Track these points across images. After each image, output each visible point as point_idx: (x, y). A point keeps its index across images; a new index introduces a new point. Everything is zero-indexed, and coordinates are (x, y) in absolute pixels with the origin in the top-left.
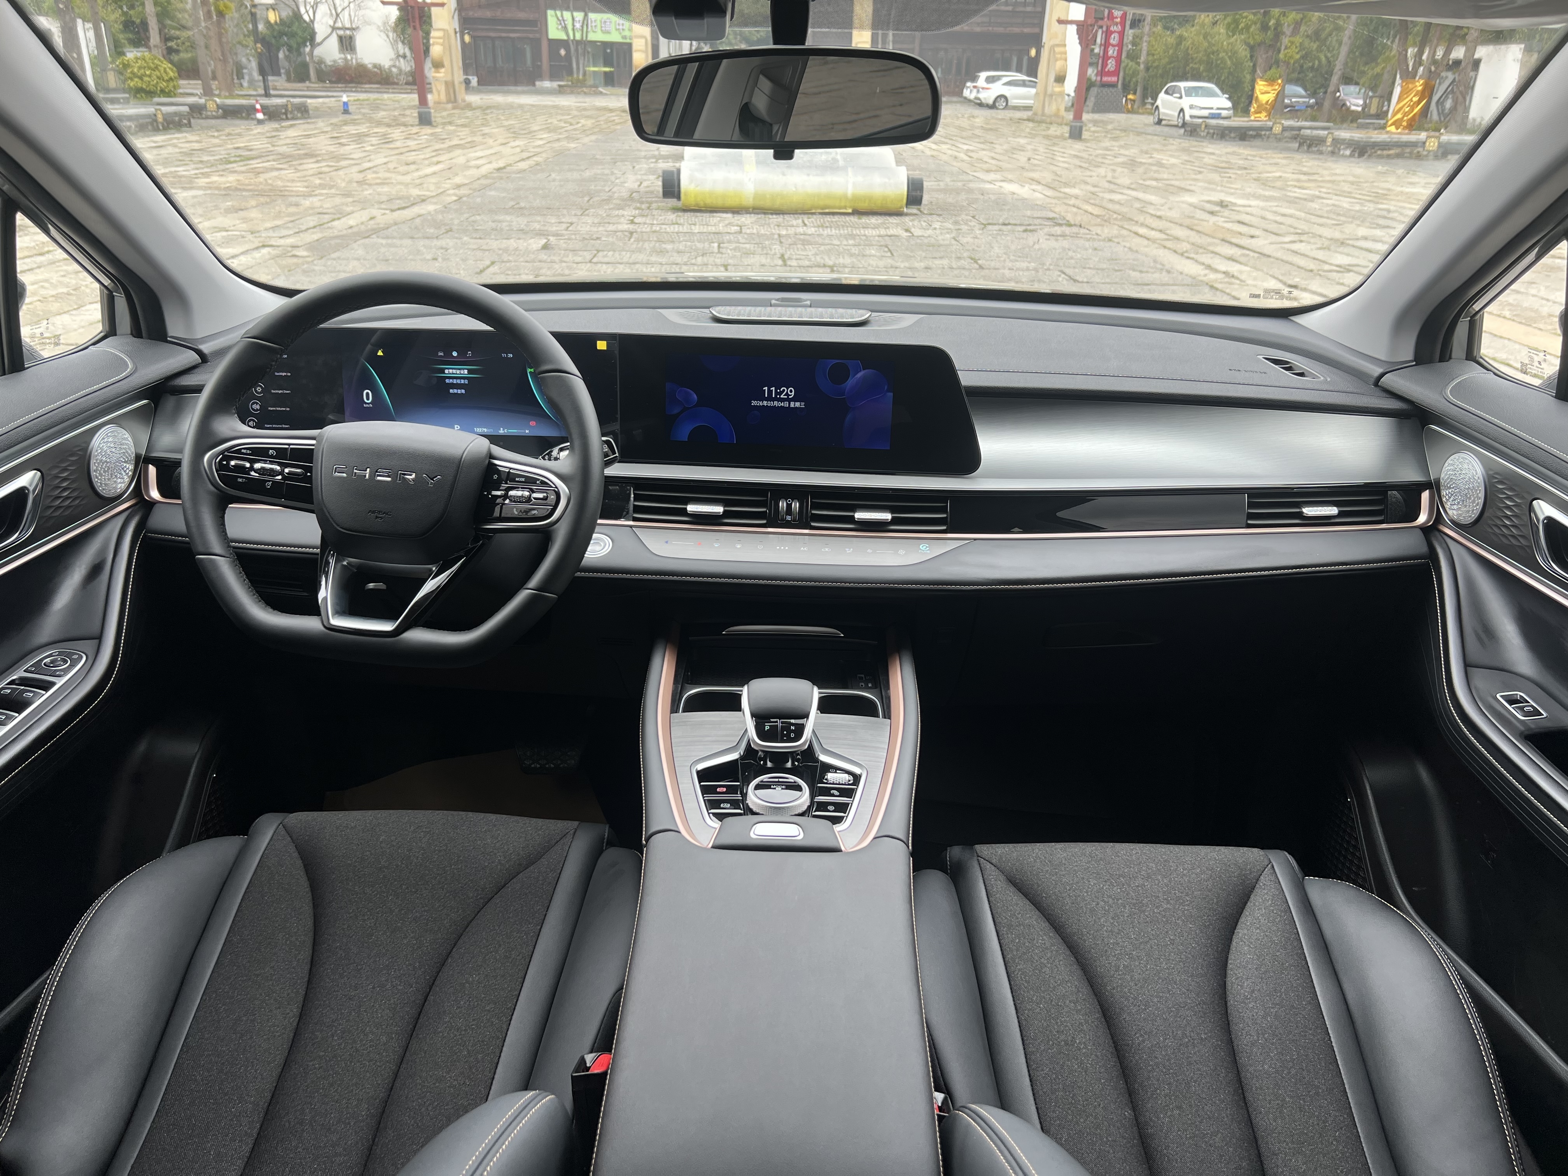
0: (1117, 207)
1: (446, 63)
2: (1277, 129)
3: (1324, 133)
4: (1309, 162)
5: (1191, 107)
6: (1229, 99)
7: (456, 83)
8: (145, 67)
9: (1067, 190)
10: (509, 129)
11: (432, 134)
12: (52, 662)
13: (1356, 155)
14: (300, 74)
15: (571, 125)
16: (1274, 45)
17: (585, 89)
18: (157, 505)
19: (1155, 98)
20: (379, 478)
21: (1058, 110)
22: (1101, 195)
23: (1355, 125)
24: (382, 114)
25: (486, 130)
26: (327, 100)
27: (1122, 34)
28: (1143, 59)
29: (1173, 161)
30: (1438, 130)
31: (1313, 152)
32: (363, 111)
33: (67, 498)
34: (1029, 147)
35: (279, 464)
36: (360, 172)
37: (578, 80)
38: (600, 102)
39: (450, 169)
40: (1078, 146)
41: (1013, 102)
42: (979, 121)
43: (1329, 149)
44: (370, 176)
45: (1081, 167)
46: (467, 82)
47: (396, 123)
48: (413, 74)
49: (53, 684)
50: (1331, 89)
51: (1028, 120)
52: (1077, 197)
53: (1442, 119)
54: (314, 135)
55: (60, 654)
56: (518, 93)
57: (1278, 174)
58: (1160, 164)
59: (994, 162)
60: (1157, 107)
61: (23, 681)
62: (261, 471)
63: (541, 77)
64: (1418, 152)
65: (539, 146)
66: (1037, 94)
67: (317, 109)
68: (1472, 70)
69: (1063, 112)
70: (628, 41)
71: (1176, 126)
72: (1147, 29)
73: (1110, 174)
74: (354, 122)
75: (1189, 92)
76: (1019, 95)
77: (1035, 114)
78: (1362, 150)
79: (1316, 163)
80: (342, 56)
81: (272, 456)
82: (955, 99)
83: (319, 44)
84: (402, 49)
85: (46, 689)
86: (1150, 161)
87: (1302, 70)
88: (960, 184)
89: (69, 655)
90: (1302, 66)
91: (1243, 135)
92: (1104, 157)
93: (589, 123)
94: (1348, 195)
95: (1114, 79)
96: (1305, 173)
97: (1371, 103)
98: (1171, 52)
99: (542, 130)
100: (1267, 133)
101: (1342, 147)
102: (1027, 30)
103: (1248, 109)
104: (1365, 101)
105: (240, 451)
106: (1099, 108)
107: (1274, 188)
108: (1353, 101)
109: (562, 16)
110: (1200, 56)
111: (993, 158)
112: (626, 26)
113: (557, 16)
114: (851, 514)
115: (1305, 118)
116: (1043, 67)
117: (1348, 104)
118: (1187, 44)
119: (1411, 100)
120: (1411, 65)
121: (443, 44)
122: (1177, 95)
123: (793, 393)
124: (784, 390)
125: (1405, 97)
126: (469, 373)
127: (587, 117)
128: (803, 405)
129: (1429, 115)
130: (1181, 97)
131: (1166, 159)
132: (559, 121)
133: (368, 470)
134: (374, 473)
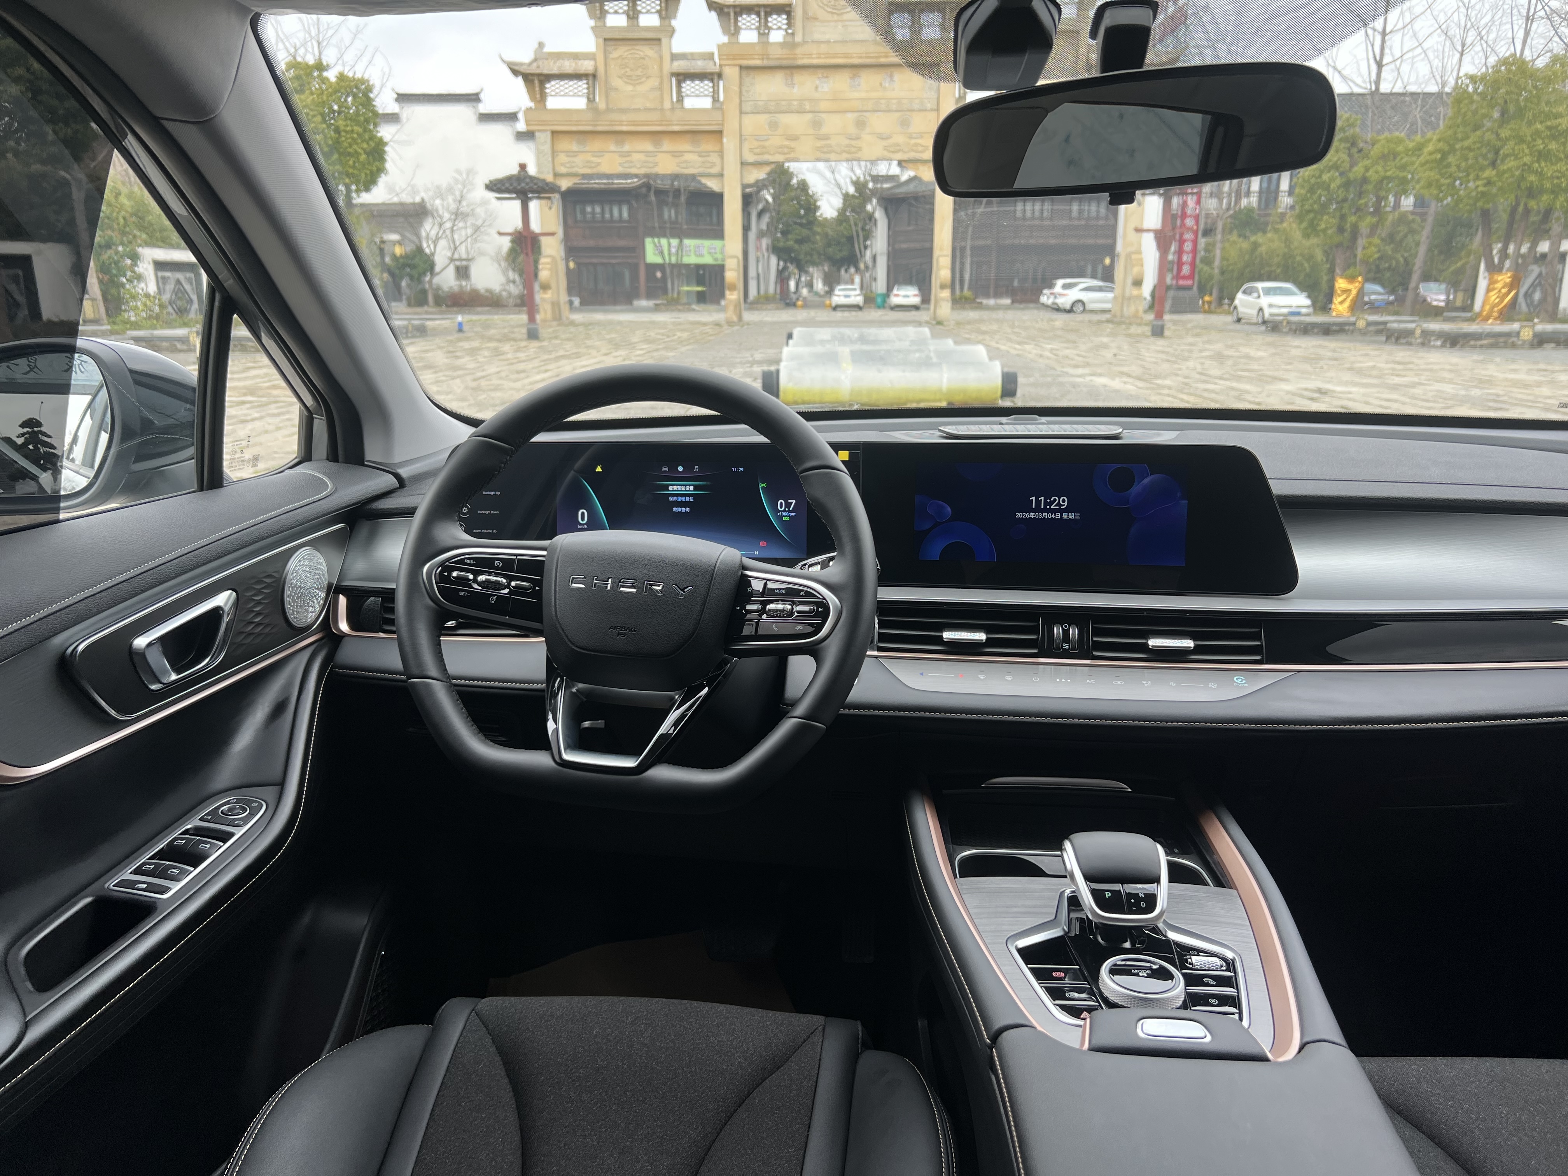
0: (1213, 396)
1: (553, 284)
2: (1361, 324)
3: (1413, 325)
4: (1401, 354)
5: (1270, 306)
6: (1309, 297)
7: (562, 302)
9: (1159, 382)
10: (610, 341)
11: (539, 347)
12: (230, 810)
13: (1448, 345)
14: (420, 300)
15: (668, 336)
16: (1350, 246)
17: (680, 307)
18: (346, 638)
19: (1232, 299)
20: (622, 589)
21: (1137, 311)
22: (1194, 385)
23: (1441, 318)
24: (493, 332)
25: (589, 342)
26: (443, 322)
27: (1195, 242)
28: (1217, 263)
29: (1261, 354)
30: (1530, 320)
31: (1403, 344)
32: (475, 329)
33: (258, 624)
34: (1112, 345)
35: (505, 576)
36: (475, 380)
37: (673, 299)
38: (692, 317)
40: (1160, 343)
41: (1090, 306)
42: (1058, 324)
43: (1419, 341)
44: (483, 383)
45: (1168, 361)
46: (571, 303)
47: (505, 338)
48: (521, 297)
49: (232, 835)
50: (1412, 285)
51: (1108, 321)
52: (1170, 388)
53: (1532, 310)
54: (432, 350)
55: (239, 801)
56: (616, 311)
57: (1371, 364)
58: (1247, 357)
59: (1080, 359)
60: (1235, 308)
61: (198, 831)
62: (486, 584)
63: (638, 296)
64: (1513, 342)
66: (1115, 298)
67: (434, 329)
68: (1559, 263)
69: (1141, 313)
70: (720, 262)
71: (1257, 324)
72: (1219, 237)
73: (1199, 367)
74: (467, 339)
75: (1268, 292)
76: (1098, 299)
77: (1115, 316)
78: (1453, 341)
79: (1408, 353)
80: (458, 283)
81: (497, 568)
82: (1032, 305)
83: (438, 274)
84: (512, 275)
85: (225, 841)
86: (1237, 354)
87: (1378, 270)
88: (1049, 379)
89: (248, 803)
90: (1378, 267)
91: (1327, 330)
92: (1190, 351)
93: (685, 335)
94: (1450, 382)
95: (1189, 282)
96: (1399, 363)
97: (1455, 298)
98: (1247, 257)
99: (641, 341)
100: (1351, 328)
101: (1432, 338)
102: (1101, 241)
103: (1329, 306)
104: (1448, 296)
105: (461, 562)
106: (1177, 309)
107: (1370, 376)
108: (1435, 297)
109: (659, 242)
110: (1276, 260)
111: (1079, 355)
112: (718, 250)
113: (654, 243)
114: (1144, 641)
115: (1389, 314)
116: (1119, 273)
117: (1429, 300)
118: (1263, 249)
119: (1500, 291)
120: (1496, 260)
121: (550, 269)
122: (1255, 295)
123: (1066, 503)
124: (1055, 500)
125: (1494, 289)
126: (695, 489)
127: (682, 330)
128: (1078, 516)
129: (1517, 307)
130: (1259, 297)
131: (1252, 352)
132: (657, 334)
133: (610, 580)
134: (617, 584)
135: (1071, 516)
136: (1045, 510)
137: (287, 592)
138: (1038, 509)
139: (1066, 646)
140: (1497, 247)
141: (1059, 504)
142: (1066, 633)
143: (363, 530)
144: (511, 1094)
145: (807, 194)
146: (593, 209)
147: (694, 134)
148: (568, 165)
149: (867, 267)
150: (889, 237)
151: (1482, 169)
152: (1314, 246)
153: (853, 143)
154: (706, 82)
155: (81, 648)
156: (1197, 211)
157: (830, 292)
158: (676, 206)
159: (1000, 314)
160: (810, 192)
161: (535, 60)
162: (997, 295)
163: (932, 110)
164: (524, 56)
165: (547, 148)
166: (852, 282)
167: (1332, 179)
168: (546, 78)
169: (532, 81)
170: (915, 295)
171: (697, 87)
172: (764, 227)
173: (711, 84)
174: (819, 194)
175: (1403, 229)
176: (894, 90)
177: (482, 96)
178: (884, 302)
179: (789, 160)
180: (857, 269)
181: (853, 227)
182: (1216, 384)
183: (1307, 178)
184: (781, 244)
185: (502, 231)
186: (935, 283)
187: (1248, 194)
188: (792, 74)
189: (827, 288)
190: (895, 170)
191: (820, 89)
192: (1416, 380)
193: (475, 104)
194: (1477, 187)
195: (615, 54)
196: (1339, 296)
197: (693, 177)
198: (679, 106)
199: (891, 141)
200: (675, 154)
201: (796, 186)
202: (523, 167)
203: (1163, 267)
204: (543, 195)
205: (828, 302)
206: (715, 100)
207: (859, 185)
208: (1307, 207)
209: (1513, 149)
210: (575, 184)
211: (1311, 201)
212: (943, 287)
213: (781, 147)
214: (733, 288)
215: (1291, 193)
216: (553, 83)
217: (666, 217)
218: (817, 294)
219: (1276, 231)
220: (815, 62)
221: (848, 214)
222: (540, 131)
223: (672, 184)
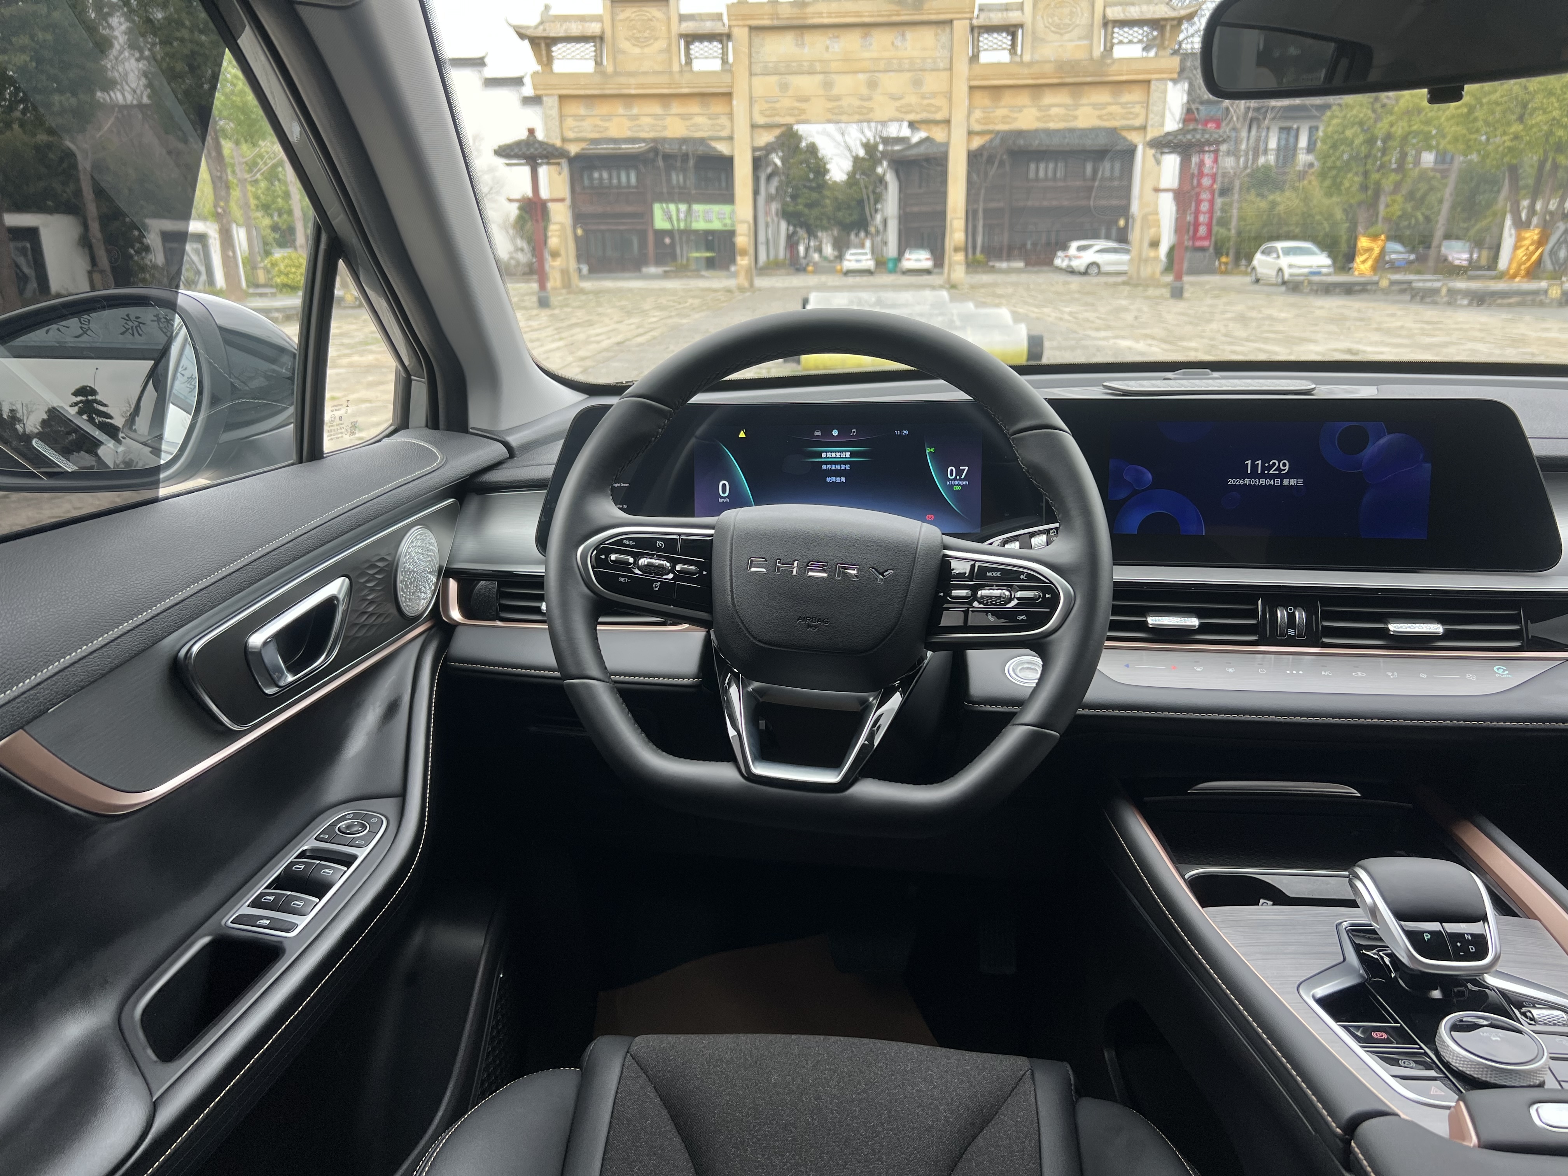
1: (563, 252)
2: (1384, 283)
3: (1438, 284)
4: (1429, 313)
5: (1290, 266)
6: (1329, 256)
7: (571, 270)
8: (290, 266)
9: (1185, 344)
10: (622, 308)
11: (552, 315)
12: (348, 827)
13: (1475, 304)
15: (680, 303)
16: (1372, 204)
17: (689, 274)
18: (459, 627)
19: (1250, 258)
20: (811, 574)
21: (1154, 272)
22: (1221, 347)
23: (1465, 277)
25: (600, 310)
27: (1212, 202)
28: (1234, 223)
29: (1283, 315)
30: (1557, 278)
31: (1428, 303)
33: (372, 614)
34: (1132, 307)
35: (668, 559)
37: (682, 265)
38: (702, 284)
39: (572, 344)
40: (1180, 306)
41: (1105, 268)
42: (1074, 287)
43: (1445, 299)
45: (1191, 323)
46: (580, 270)
48: (530, 265)
49: (355, 857)
50: (1435, 243)
51: (1125, 283)
53: (1557, 268)
55: (355, 816)
56: (625, 279)
57: (1399, 324)
58: (1270, 318)
59: (1101, 322)
60: (1254, 268)
61: (316, 854)
62: (648, 569)
63: (647, 264)
64: (1541, 300)
65: (652, 323)
66: (1131, 260)
69: (1158, 275)
70: (729, 228)
71: (1277, 284)
72: (1236, 196)
75: (1288, 252)
76: (1113, 261)
77: (1131, 278)
78: (1480, 300)
79: (1436, 313)
81: (659, 549)
82: (1046, 268)
84: (520, 243)
85: (348, 865)
86: (1260, 316)
87: (1399, 229)
88: (1073, 342)
90: (1398, 225)
91: (1349, 290)
92: (1212, 313)
93: (697, 302)
94: (1482, 340)
95: (1206, 243)
96: (1427, 323)
97: (1479, 257)
98: (1265, 217)
99: (654, 308)
100: (1374, 288)
101: (1459, 297)
102: (1115, 202)
103: (1351, 265)
104: (1471, 255)
105: (619, 543)
106: (1194, 271)
107: (1399, 336)
108: (1456, 256)
109: (668, 208)
110: (1294, 219)
111: (1098, 318)
112: (727, 216)
113: (662, 208)
114: (1382, 626)
115: (1411, 272)
116: (1135, 235)
117: (1450, 258)
118: (1281, 208)
119: (1527, 249)
120: (1524, 216)
121: (559, 236)
122: (1275, 255)
123: (1287, 467)
124: (1274, 464)
125: (1521, 247)
126: (851, 456)
127: (694, 297)
128: (1301, 483)
129: (1542, 265)
130: (1278, 257)
131: (1274, 313)
132: (669, 301)
133: (796, 563)
134: (805, 567)
135: (1293, 482)
136: (1263, 475)
137: (400, 577)
138: (1254, 475)
139: (1291, 632)
140: (1525, 203)
141: (1278, 469)
142: (1291, 616)
143: (473, 504)
144: (687, 1155)
145: (816, 157)
146: (601, 175)
147: (703, 97)
148: (576, 130)
149: (878, 232)
150: (900, 200)
151: (1509, 124)
152: (1335, 206)
153: (866, 104)
154: (715, 43)
155: (195, 649)
156: (1214, 170)
157: (840, 257)
158: (684, 170)
159: (1013, 278)
160: (820, 155)
161: (542, 23)
162: (1009, 258)
163: (945, 70)
164: (531, 20)
165: (555, 112)
166: (862, 246)
167: (1355, 135)
168: (554, 41)
169: (538, 45)
170: (928, 259)
171: (706, 49)
172: (773, 190)
173: (720, 46)
174: (829, 157)
175: (1423, 187)
176: (906, 49)
177: (486, 60)
178: (896, 266)
179: (798, 122)
180: (867, 233)
181: (864, 190)
182: (1243, 345)
183: (1329, 134)
184: (791, 209)
185: (512, 197)
186: (949, 245)
187: (1266, 151)
188: (802, 34)
189: (836, 253)
190: (905, 132)
191: (830, 50)
192: (1447, 339)
193: (480, 69)
194: (1504, 142)
195: (622, 16)
196: (1362, 255)
197: (702, 141)
198: (686, 69)
199: (903, 102)
200: (684, 117)
201: (806, 149)
202: (531, 131)
203: (1180, 228)
204: (552, 161)
205: (839, 268)
206: (725, 61)
207: (869, 148)
208: (1329, 164)
209: (1542, 103)
210: (583, 149)
211: (1333, 158)
212: (956, 250)
213: (793, 109)
214: (744, 253)
215: (1310, 149)
216: (560, 46)
217: (674, 181)
218: (826, 259)
219: (1295, 189)
220: (826, 21)
221: (858, 176)
222: (547, 95)
223: (680, 149)
